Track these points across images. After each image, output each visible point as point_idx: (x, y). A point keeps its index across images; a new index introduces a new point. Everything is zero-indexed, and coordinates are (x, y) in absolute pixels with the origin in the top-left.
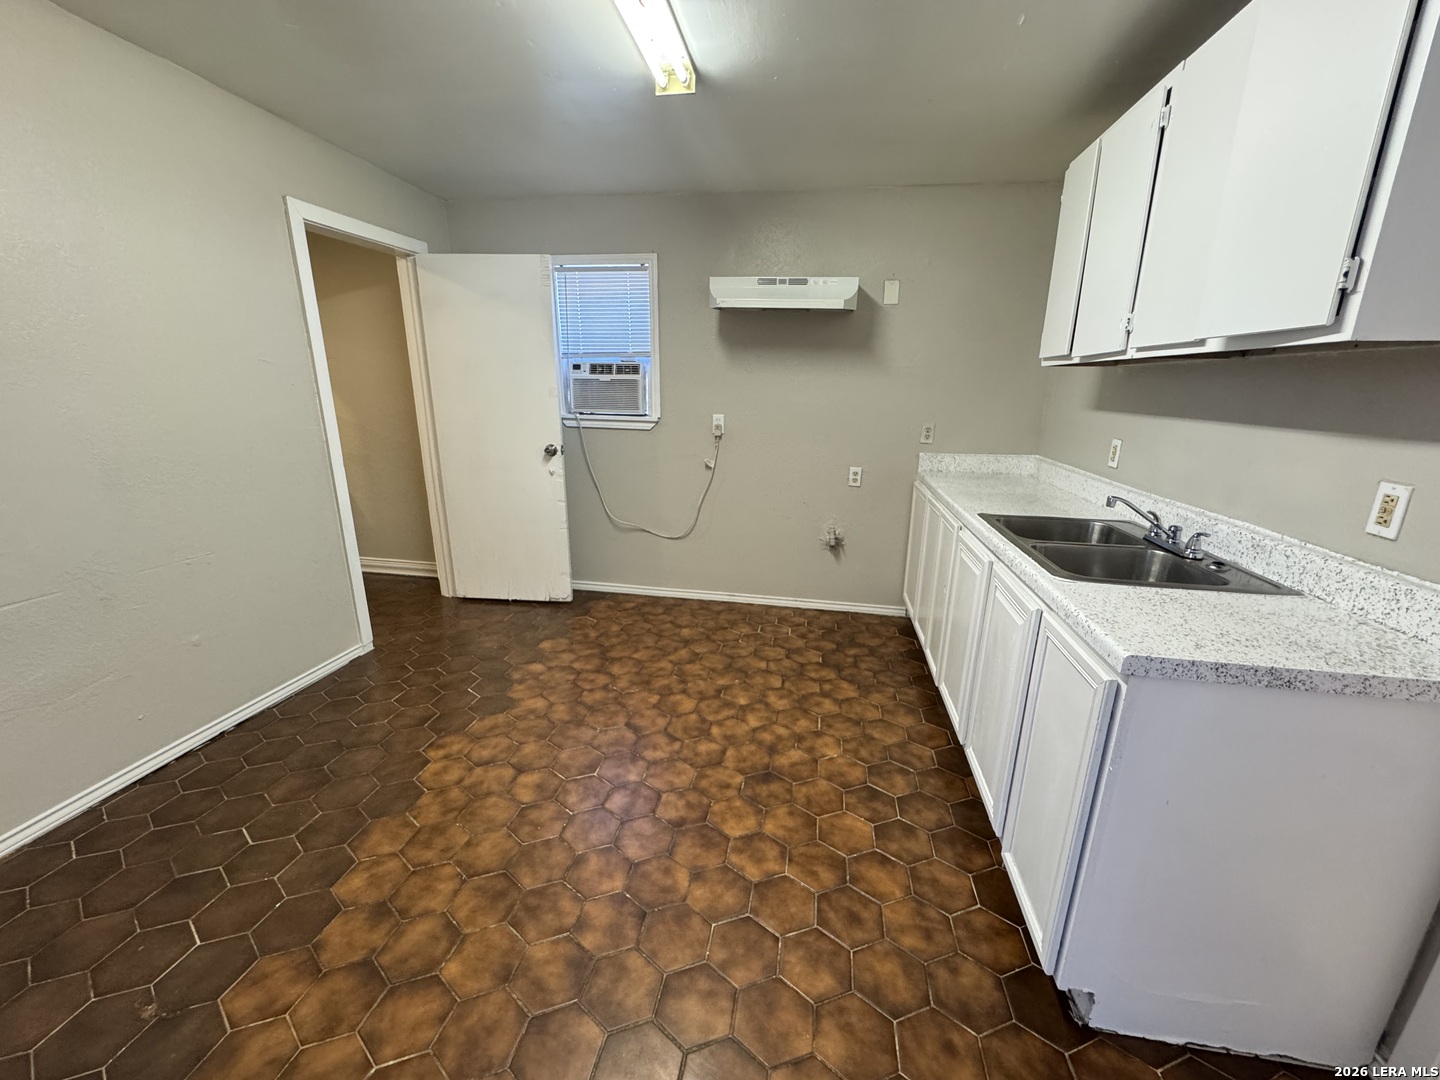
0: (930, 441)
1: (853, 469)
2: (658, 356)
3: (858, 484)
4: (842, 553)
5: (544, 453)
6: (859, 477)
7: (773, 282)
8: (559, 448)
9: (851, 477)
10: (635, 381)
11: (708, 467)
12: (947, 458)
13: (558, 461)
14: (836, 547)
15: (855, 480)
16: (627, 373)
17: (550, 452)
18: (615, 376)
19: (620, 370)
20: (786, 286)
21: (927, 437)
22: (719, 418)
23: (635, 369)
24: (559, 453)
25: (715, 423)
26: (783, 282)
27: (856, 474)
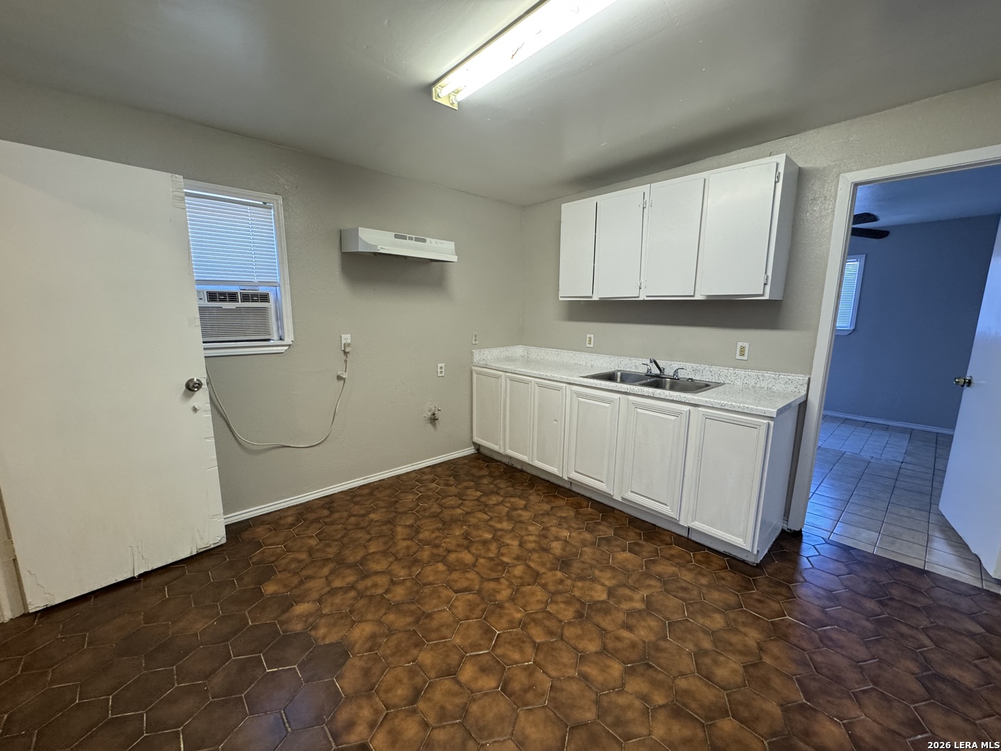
0: (477, 342)
1: (440, 365)
2: (288, 287)
3: (443, 374)
4: (437, 424)
5: (185, 388)
6: (443, 370)
7: (404, 238)
8: (204, 381)
9: (439, 370)
10: (265, 308)
11: (339, 378)
12: (486, 352)
13: (201, 398)
14: (433, 419)
15: (441, 372)
16: (254, 301)
17: (192, 387)
18: (240, 304)
19: (246, 298)
20: (413, 242)
21: (475, 340)
22: (346, 338)
23: (265, 298)
24: (205, 386)
25: (343, 342)
26: (411, 239)
27: (441, 368)
